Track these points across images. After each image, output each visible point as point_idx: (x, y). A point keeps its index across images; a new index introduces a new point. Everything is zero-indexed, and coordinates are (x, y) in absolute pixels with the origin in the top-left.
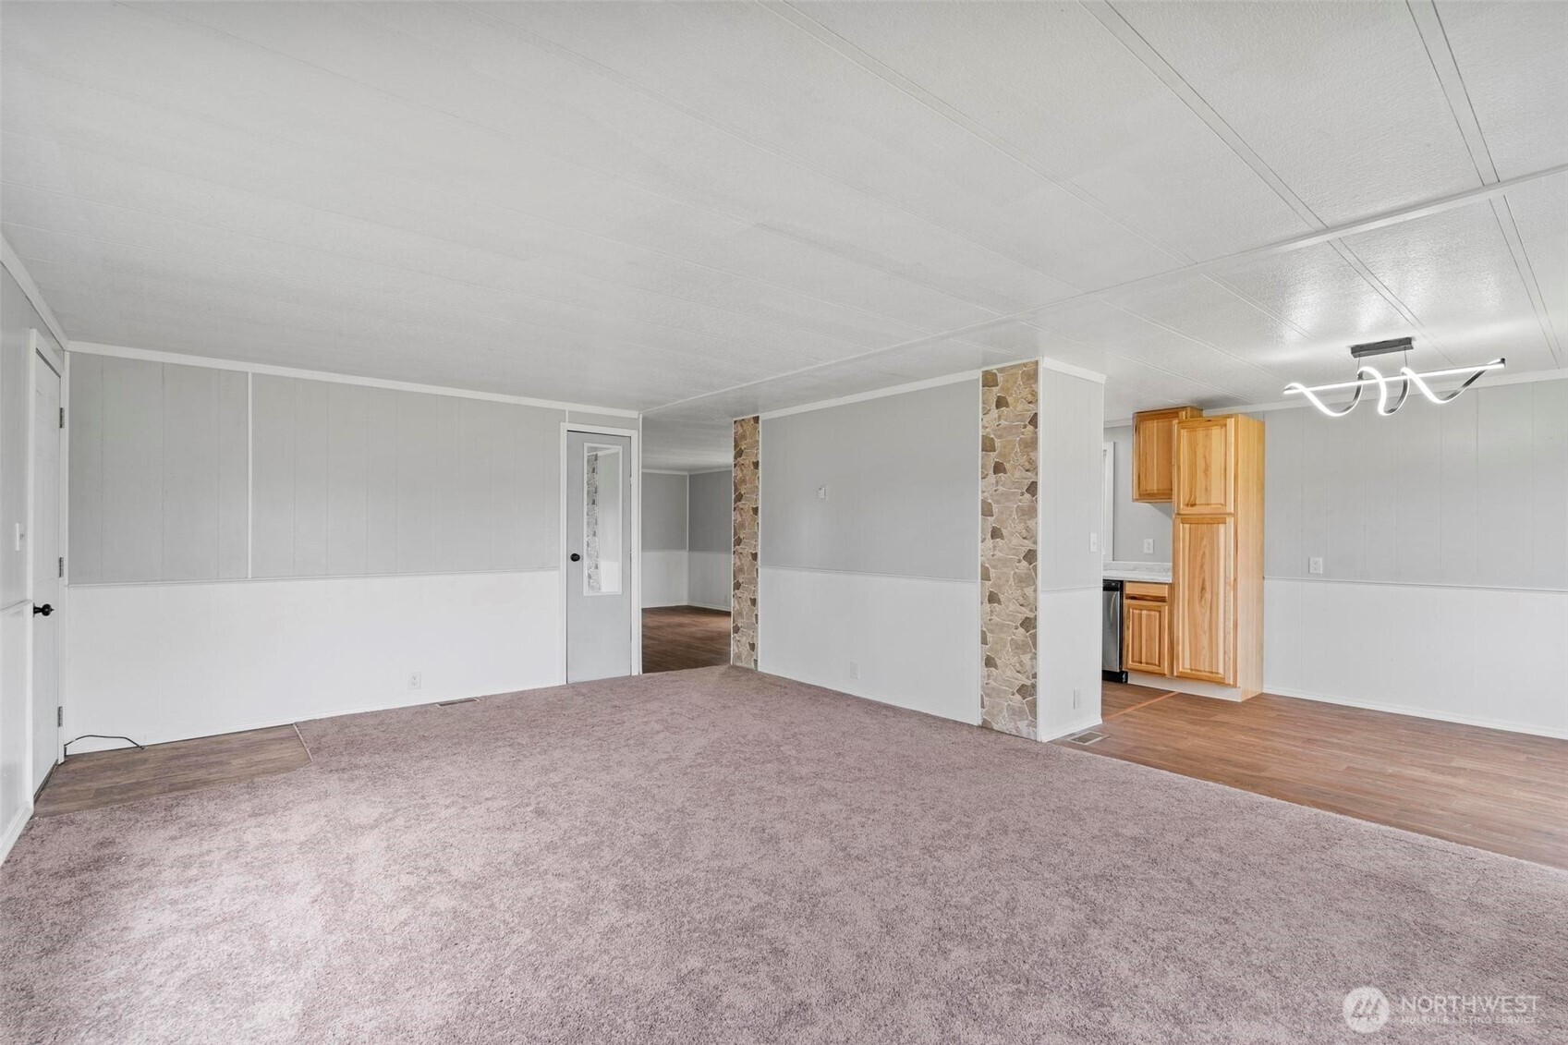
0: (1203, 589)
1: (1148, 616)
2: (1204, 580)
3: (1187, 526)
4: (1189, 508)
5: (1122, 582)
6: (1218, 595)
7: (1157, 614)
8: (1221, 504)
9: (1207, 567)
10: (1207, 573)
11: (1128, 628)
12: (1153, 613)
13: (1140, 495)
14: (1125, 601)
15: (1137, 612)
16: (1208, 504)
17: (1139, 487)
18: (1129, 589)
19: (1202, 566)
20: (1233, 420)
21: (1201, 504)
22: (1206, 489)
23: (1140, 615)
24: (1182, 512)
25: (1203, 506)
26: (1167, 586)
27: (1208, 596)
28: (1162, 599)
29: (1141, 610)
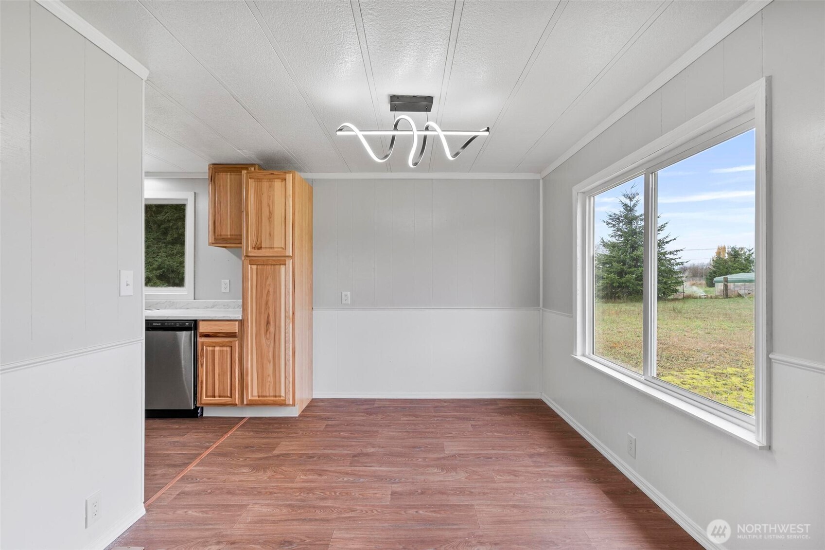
0: (268, 323)
1: (221, 352)
2: (268, 317)
3: (254, 267)
4: (256, 251)
5: (196, 321)
6: (280, 327)
7: (229, 349)
8: (282, 248)
9: (270, 303)
10: (271, 309)
11: (202, 365)
12: (225, 348)
13: (215, 239)
14: (200, 340)
15: (210, 349)
16: (271, 248)
17: (214, 232)
18: (203, 328)
19: (267, 303)
20: (291, 175)
21: (265, 248)
22: (270, 234)
23: (213, 351)
24: (250, 254)
25: (268, 250)
26: (237, 323)
27: (272, 329)
28: (232, 335)
29: (215, 346)
